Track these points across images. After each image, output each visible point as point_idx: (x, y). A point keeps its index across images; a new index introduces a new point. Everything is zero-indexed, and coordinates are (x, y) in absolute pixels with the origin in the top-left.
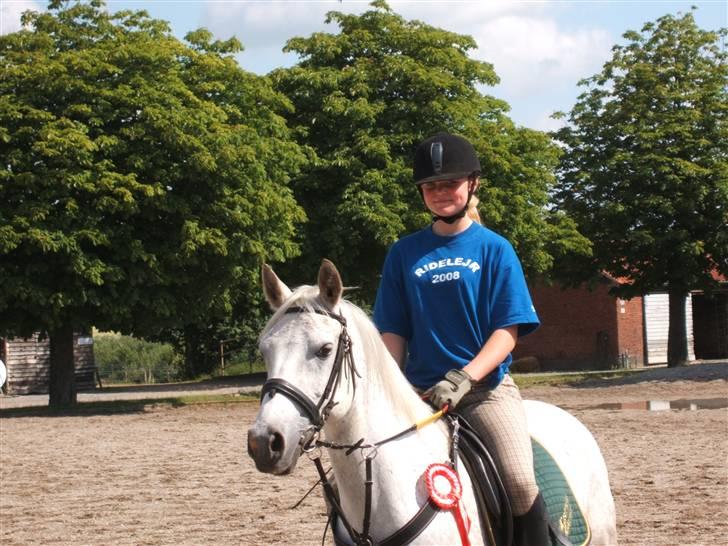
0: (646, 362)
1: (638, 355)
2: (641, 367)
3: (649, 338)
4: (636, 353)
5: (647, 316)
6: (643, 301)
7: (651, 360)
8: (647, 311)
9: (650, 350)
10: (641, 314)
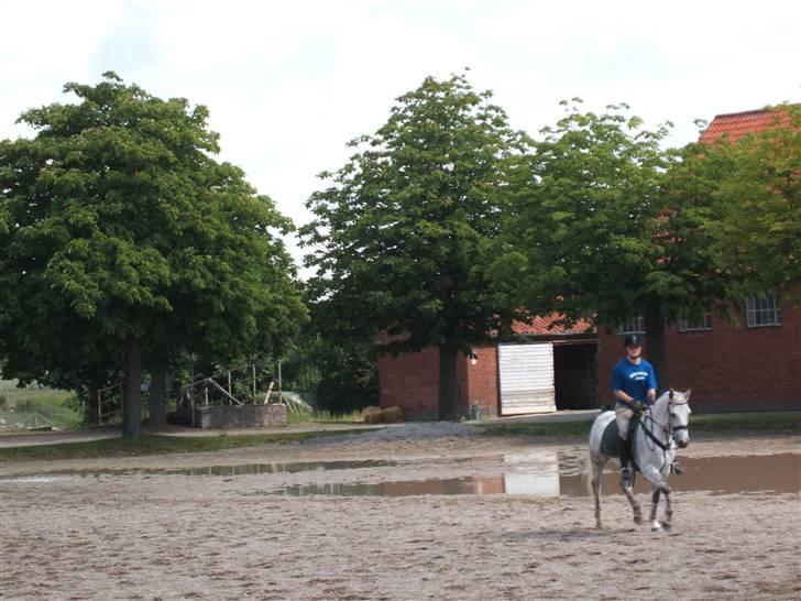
0: (499, 413)
1: (490, 407)
2: (494, 418)
3: (503, 389)
4: (488, 403)
5: (501, 367)
6: (497, 352)
7: (505, 411)
8: (501, 362)
9: (504, 401)
10: (495, 365)
